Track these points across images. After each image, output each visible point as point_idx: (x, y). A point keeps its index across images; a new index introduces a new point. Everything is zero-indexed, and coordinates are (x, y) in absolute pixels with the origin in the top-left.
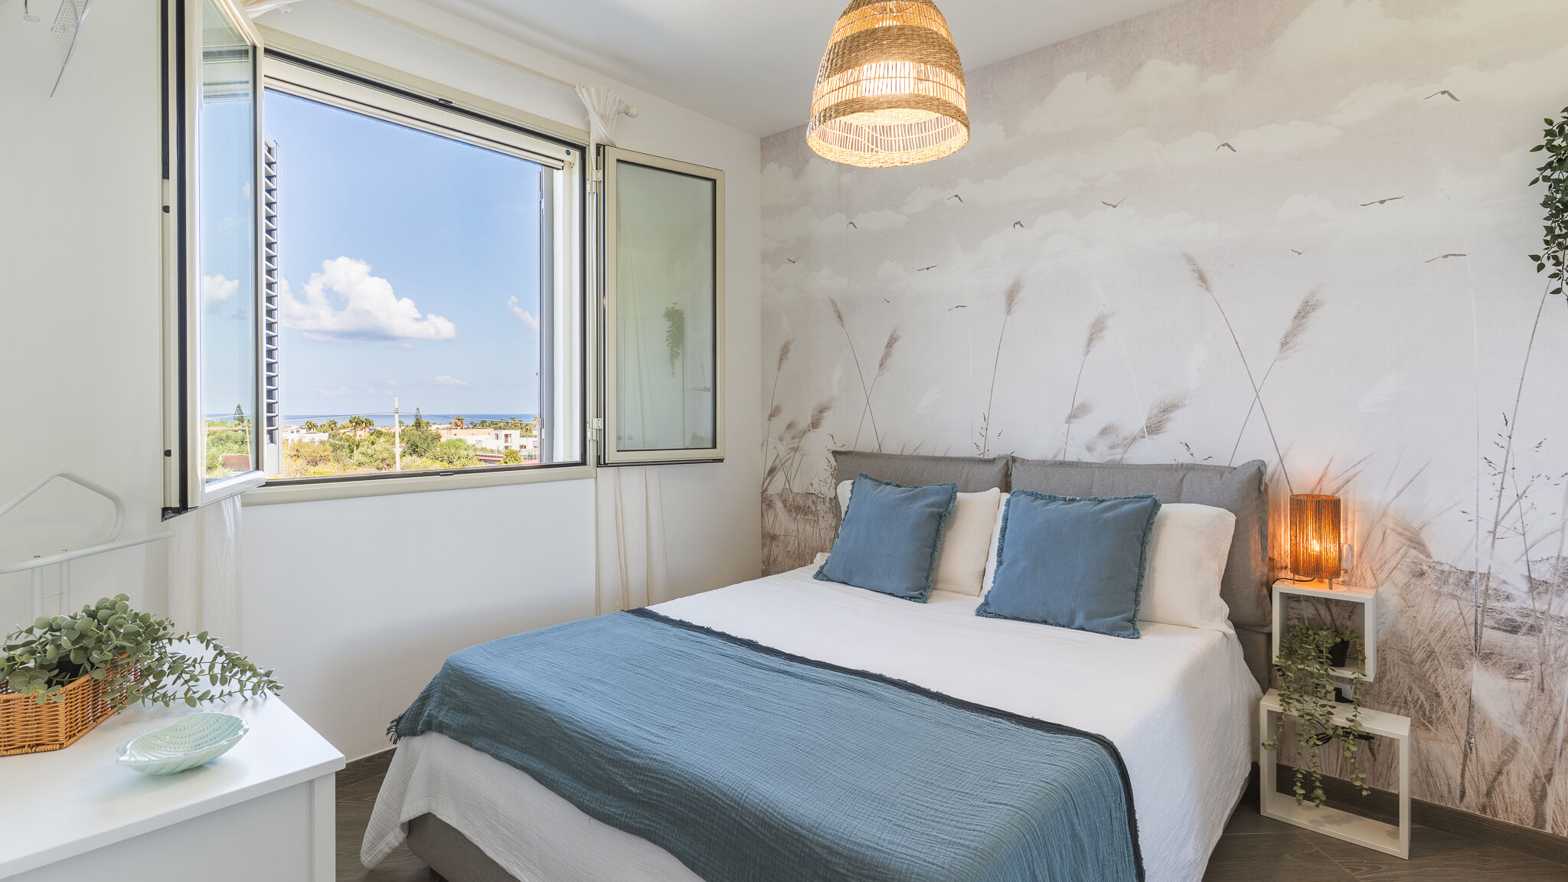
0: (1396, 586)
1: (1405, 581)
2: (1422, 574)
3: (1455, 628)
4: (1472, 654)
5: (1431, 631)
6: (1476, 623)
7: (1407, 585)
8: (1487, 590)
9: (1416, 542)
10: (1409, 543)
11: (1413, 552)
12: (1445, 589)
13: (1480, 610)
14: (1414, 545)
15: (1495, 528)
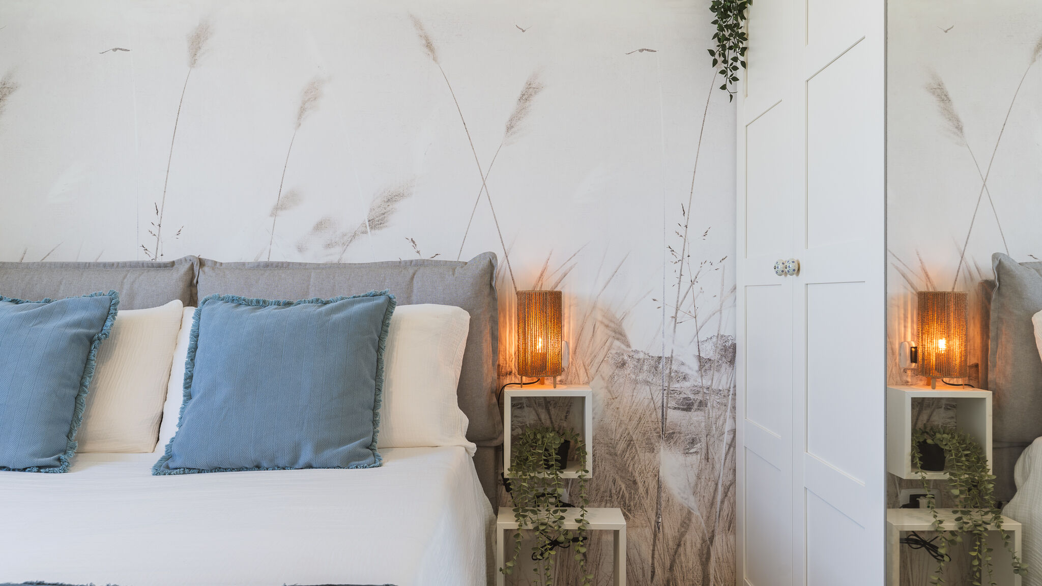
0: (603, 379)
1: (611, 374)
2: (623, 364)
3: (648, 413)
4: (660, 436)
5: (630, 420)
6: (663, 406)
7: (612, 377)
8: (670, 373)
9: (619, 334)
10: (613, 334)
11: (617, 343)
12: (641, 377)
13: (665, 392)
14: (618, 336)
15: (676, 313)
